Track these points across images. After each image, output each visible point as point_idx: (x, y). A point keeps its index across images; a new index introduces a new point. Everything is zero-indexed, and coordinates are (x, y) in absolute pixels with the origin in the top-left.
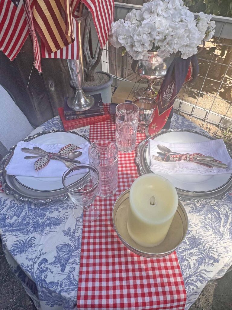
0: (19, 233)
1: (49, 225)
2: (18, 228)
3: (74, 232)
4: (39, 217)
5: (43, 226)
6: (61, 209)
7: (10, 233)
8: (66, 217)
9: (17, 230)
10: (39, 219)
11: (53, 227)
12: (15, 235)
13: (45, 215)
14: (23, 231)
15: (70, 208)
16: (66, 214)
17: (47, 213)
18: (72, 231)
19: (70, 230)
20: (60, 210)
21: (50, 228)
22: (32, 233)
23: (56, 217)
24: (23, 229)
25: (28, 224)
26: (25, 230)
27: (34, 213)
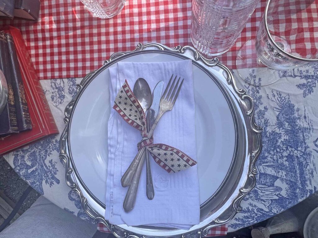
0: (308, 167)
1: (292, 122)
2: (298, 172)
3: (307, 77)
4: (277, 141)
5: (294, 131)
6: (261, 108)
7: (308, 182)
8: (277, 96)
9: (302, 173)
10: (280, 141)
11: (296, 115)
12: (312, 173)
13: (274, 134)
14: (304, 163)
15: (258, 92)
16: (271, 96)
17: (269, 129)
18: (304, 81)
19: (303, 85)
20: (263, 109)
21: (299, 118)
22: (306, 148)
23: (278, 113)
24: (300, 164)
25: (290, 158)
26: (302, 159)
27: (269, 153)
